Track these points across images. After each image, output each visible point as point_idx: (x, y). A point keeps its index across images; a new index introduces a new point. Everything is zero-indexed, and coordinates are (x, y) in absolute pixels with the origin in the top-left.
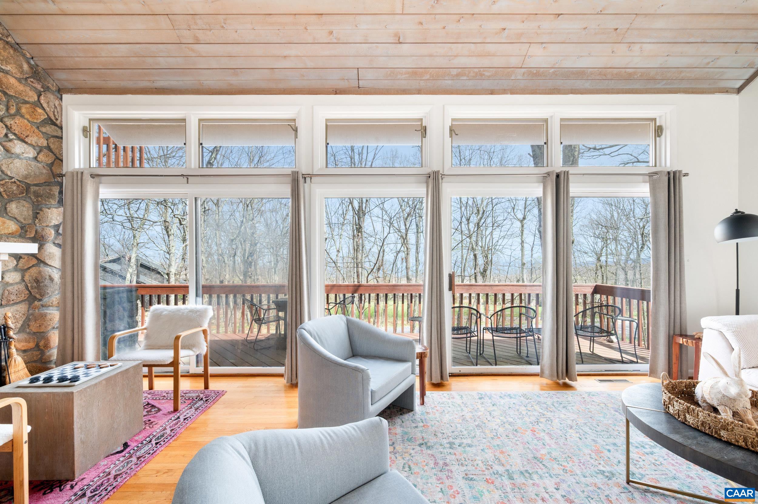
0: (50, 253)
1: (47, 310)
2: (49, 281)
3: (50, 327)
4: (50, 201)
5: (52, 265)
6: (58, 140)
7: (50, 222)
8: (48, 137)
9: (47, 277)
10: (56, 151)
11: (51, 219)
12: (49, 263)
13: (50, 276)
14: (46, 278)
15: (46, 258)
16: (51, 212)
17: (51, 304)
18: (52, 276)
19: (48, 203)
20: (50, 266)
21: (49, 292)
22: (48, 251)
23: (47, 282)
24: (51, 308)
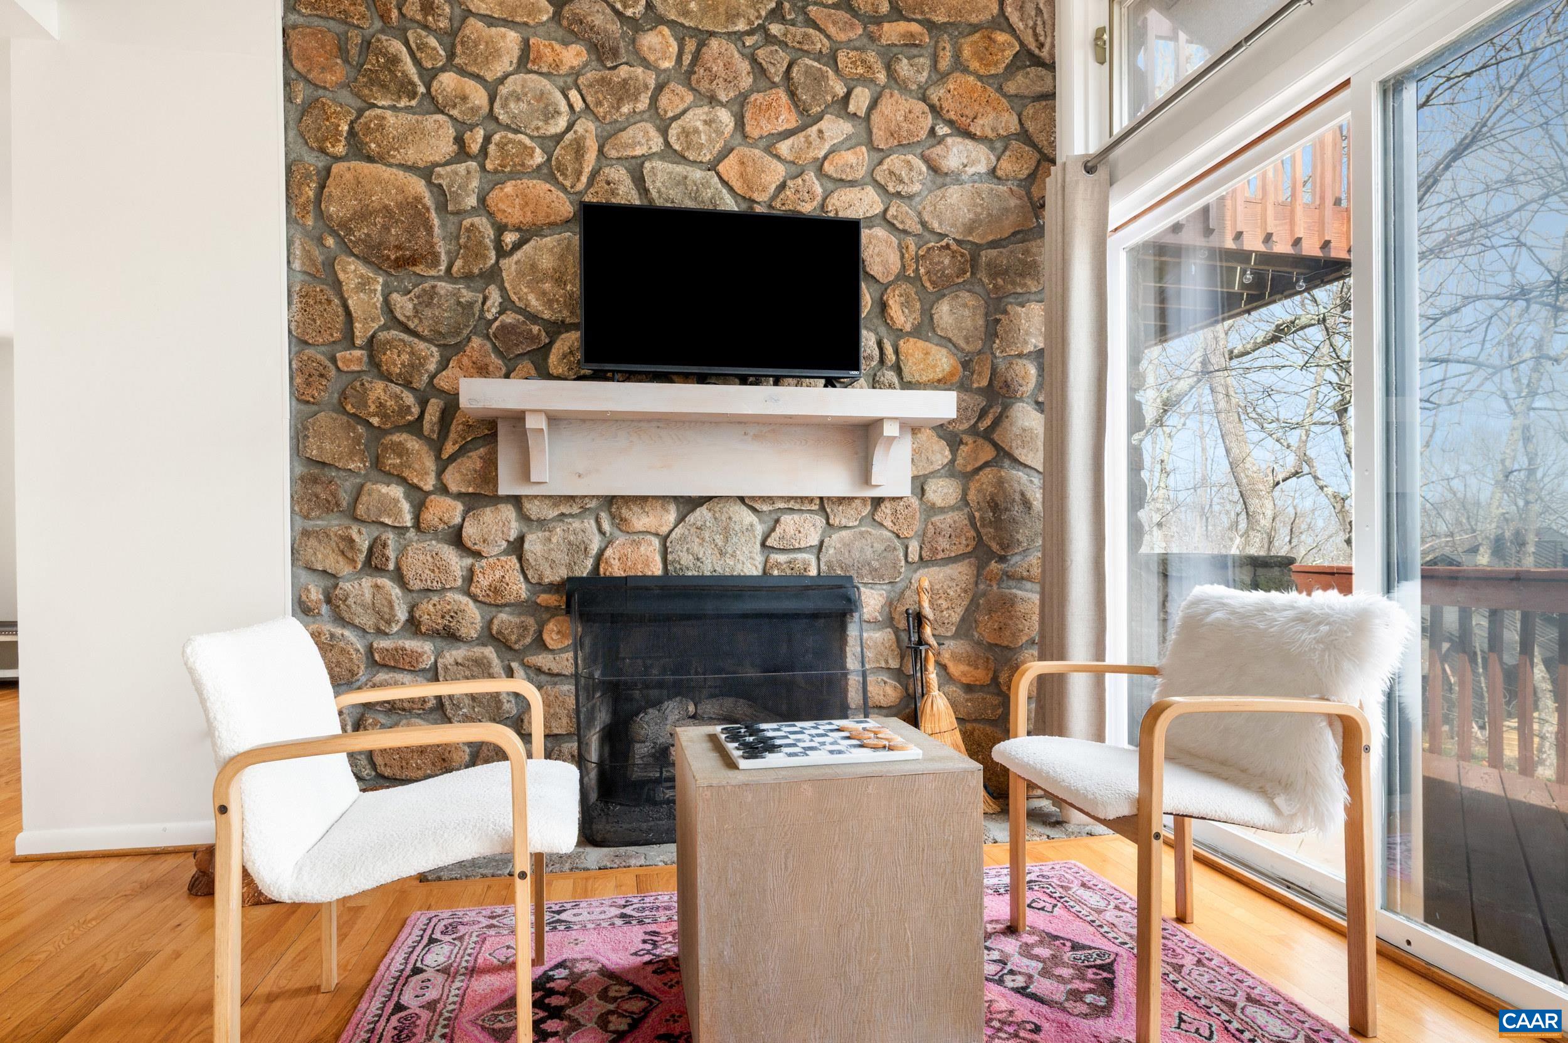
0: (1024, 430)
1: (1020, 589)
2: (1021, 508)
3: (1025, 639)
4: (1025, 284)
5: (1029, 463)
6: (1044, 103)
7: (1026, 342)
8: (1018, 101)
9: (1017, 497)
10: (1041, 139)
11: (1027, 333)
12: (1022, 459)
13: (1023, 494)
14: (1014, 501)
15: (1014, 445)
16: (1027, 315)
17: (1025, 574)
18: (1029, 495)
19: (1019, 290)
20: (1026, 466)
21: (1019, 537)
22: (1020, 423)
23: (1017, 510)
24: (1028, 585)
